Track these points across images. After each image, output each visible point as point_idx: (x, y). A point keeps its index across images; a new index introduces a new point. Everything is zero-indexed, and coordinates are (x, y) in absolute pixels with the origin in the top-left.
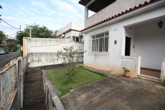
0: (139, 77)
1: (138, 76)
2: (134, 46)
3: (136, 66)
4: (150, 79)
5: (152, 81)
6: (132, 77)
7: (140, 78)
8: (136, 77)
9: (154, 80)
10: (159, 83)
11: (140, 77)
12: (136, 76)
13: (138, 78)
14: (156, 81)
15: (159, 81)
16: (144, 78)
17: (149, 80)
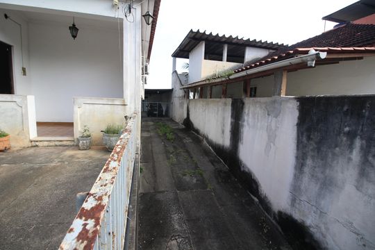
0: (34, 144)
1: (31, 142)
2: (24, 70)
3: (24, 118)
4: (57, 143)
5: (60, 146)
6: (15, 149)
7: (37, 146)
8: (26, 146)
9: (64, 143)
10: (73, 145)
11: (37, 143)
12: (27, 144)
13: (32, 147)
14: (68, 143)
15: (72, 143)
16: (46, 144)
17: (56, 146)
